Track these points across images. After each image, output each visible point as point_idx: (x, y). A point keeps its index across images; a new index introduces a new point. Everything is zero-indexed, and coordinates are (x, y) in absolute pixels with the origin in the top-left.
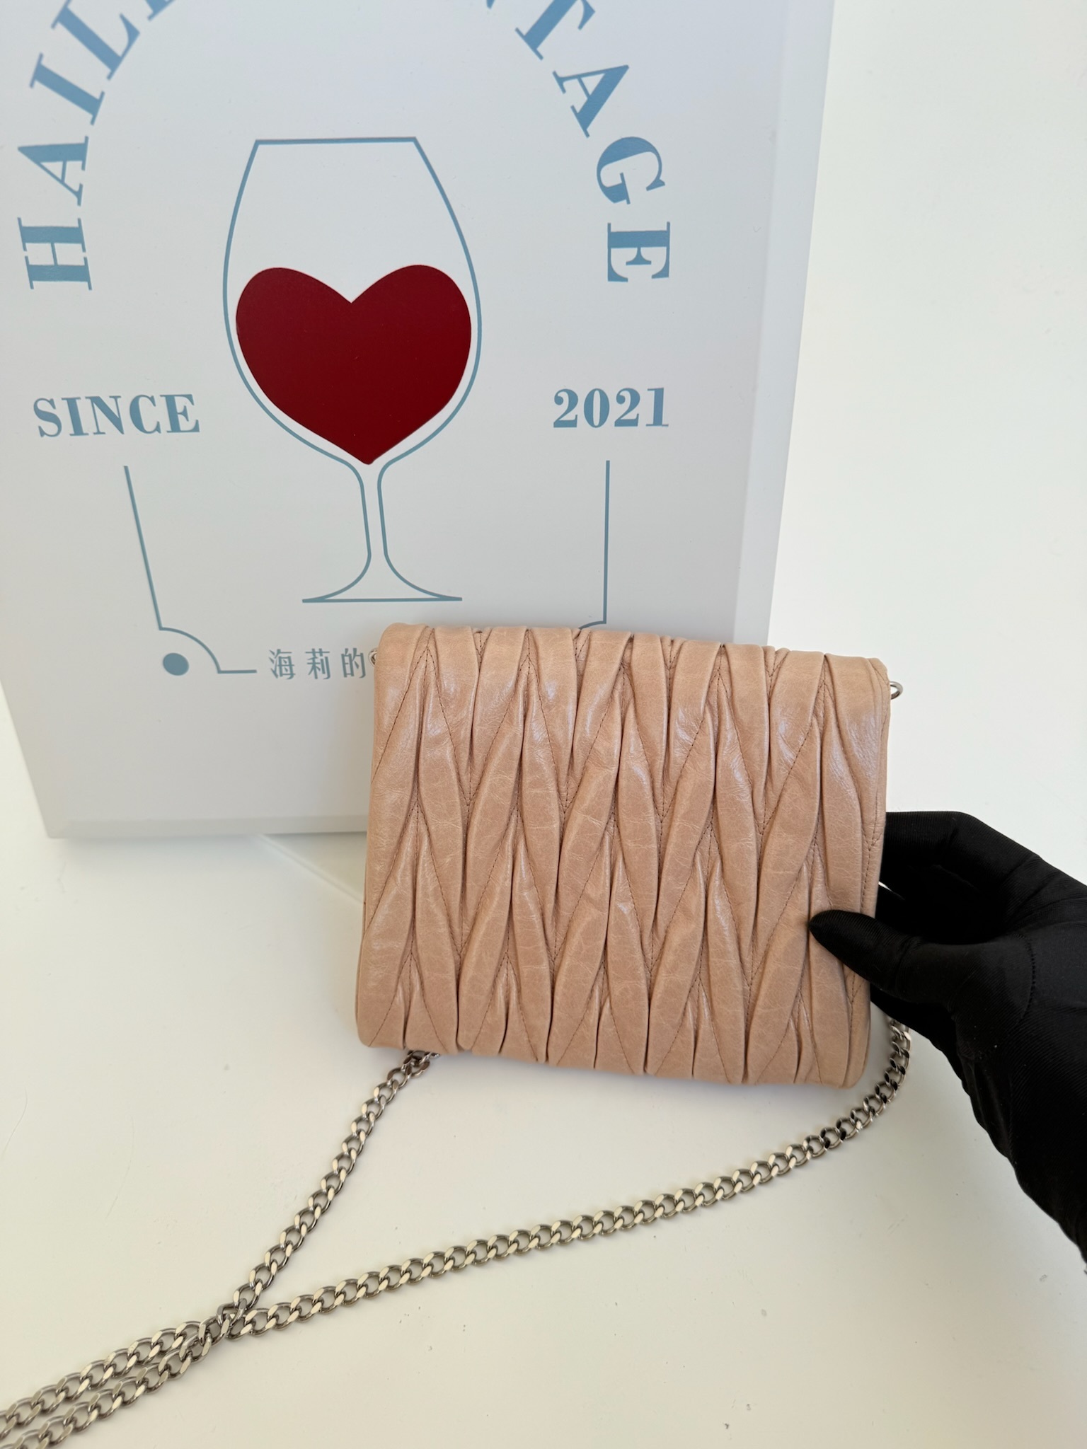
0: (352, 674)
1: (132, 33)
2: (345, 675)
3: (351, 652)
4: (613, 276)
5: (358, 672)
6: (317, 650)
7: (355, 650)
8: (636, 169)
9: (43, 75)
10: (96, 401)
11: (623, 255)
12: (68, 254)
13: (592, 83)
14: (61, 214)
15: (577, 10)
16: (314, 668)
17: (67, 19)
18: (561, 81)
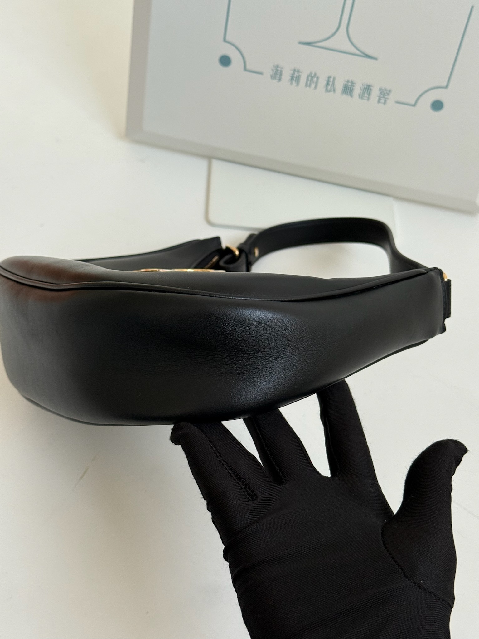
0: (310, 86)
2: (306, 85)
3: (313, 75)
5: (313, 86)
6: (297, 70)
7: (315, 74)
16: (292, 79)
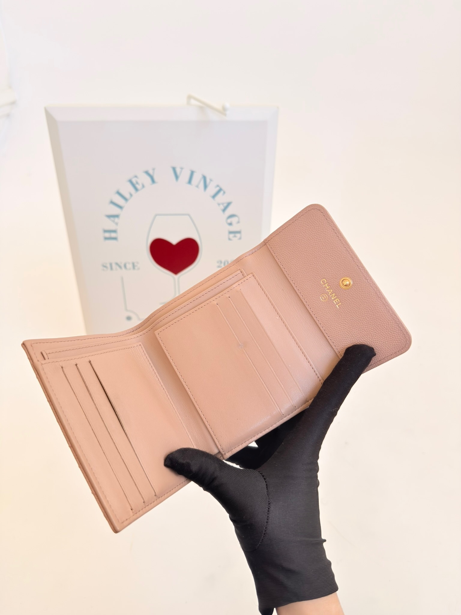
1: (131, 195)
4: (230, 239)
8: (234, 220)
9: (112, 203)
10: (117, 264)
11: (231, 236)
12: (113, 235)
13: (225, 205)
14: (112, 227)
15: (222, 192)
17: (118, 193)
18: (219, 204)
